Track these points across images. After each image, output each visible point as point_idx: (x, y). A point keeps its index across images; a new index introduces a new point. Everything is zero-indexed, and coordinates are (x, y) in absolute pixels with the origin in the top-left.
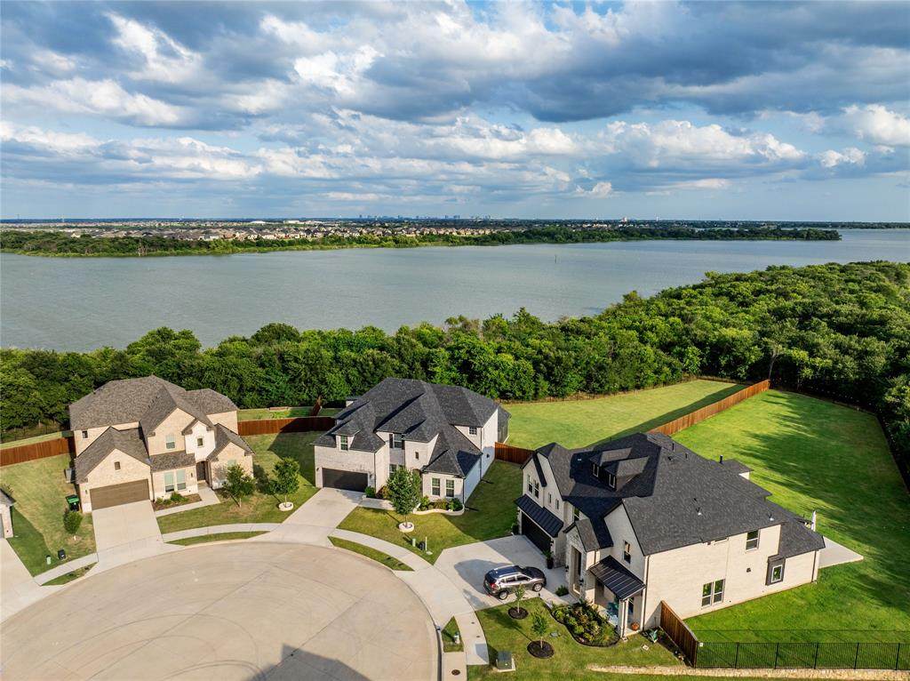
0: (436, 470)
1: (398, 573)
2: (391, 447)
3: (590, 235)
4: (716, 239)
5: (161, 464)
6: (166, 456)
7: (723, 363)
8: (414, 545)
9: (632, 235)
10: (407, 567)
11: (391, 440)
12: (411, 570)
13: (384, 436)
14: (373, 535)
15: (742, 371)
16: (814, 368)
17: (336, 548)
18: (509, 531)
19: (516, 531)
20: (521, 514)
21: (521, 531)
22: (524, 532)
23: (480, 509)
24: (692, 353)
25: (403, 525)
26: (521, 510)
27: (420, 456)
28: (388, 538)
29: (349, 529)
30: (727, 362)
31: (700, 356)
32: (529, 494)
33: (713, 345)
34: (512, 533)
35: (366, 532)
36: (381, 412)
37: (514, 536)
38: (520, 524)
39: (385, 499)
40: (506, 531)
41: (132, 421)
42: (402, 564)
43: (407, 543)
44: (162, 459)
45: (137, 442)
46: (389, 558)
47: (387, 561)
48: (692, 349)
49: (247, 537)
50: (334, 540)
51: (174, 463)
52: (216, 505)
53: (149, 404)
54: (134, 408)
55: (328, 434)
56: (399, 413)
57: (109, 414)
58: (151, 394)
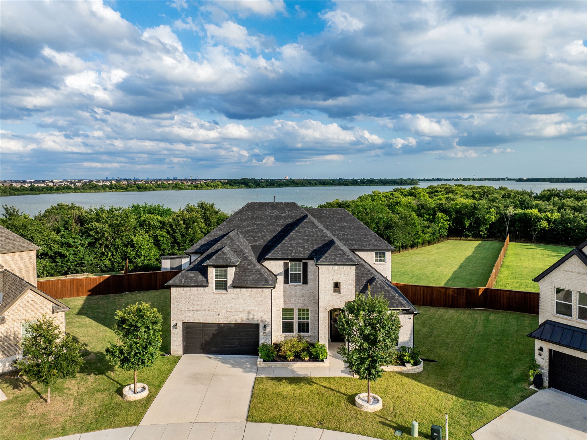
2: (286, 282)
3: (271, 184)
7: (467, 224)
8: (416, 435)
9: (297, 184)
13: (275, 266)
15: (483, 229)
18: (525, 385)
19: (538, 383)
20: (546, 354)
21: (546, 383)
22: (553, 384)
23: (436, 359)
24: (442, 218)
25: (361, 398)
26: (547, 346)
27: (343, 287)
28: (357, 428)
29: (272, 421)
30: (470, 224)
31: (449, 221)
32: (562, 320)
33: (458, 212)
34: (532, 387)
35: (305, 420)
36: (255, 241)
37: (541, 392)
38: (545, 371)
39: (294, 361)
40: (519, 385)
43: (398, 434)
48: (441, 216)
55: (192, 269)
56: (289, 236)
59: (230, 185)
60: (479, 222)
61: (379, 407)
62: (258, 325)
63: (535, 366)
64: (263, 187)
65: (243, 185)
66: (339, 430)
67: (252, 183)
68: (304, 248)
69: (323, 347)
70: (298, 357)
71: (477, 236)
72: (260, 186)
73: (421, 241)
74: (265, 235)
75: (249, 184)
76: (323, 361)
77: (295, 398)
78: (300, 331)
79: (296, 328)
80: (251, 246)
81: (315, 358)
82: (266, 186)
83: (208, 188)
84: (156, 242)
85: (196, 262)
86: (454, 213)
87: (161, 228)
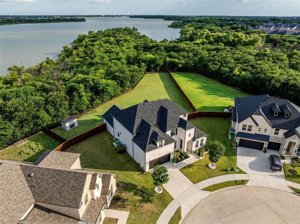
0: (197, 138)
4: (46, 22)
5: (92, 219)
8: (229, 171)
10: (245, 180)
11: (172, 133)
12: (248, 180)
14: (209, 177)
15: (158, 68)
16: (181, 63)
17: (214, 192)
18: (234, 148)
21: (238, 146)
25: (210, 166)
26: (239, 138)
27: (191, 134)
28: (217, 174)
29: (199, 181)
30: (154, 66)
31: (145, 66)
35: (205, 177)
38: (238, 143)
40: (232, 148)
41: (30, 205)
42: (243, 181)
43: (225, 172)
44: (88, 214)
45: (51, 216)
46: (235, 181)
47: (236, 183)
48: (143, 64)
49: (180, 218)
50: (206, 189)
51: (96, 211)
52: (130, 215)
53: (27, 184)
54: (20, 195)
55: (149, 144)
56: (168, 120)
57: (6, 214)
58: (19, 177)
61: (215, 166)
62: (170, 154)
66: (214, 177)
68: (175, 124)
69: (187, 154)
70: (182, 159)
73: (140, 78)
74: (154, 119)
76: (189, 157)
77: (196, 172)
80: (153, 125)
81: (187, 157)
84: (48, 112)
85: (149, 140)
86: (147, 62)
87: (46, 104)
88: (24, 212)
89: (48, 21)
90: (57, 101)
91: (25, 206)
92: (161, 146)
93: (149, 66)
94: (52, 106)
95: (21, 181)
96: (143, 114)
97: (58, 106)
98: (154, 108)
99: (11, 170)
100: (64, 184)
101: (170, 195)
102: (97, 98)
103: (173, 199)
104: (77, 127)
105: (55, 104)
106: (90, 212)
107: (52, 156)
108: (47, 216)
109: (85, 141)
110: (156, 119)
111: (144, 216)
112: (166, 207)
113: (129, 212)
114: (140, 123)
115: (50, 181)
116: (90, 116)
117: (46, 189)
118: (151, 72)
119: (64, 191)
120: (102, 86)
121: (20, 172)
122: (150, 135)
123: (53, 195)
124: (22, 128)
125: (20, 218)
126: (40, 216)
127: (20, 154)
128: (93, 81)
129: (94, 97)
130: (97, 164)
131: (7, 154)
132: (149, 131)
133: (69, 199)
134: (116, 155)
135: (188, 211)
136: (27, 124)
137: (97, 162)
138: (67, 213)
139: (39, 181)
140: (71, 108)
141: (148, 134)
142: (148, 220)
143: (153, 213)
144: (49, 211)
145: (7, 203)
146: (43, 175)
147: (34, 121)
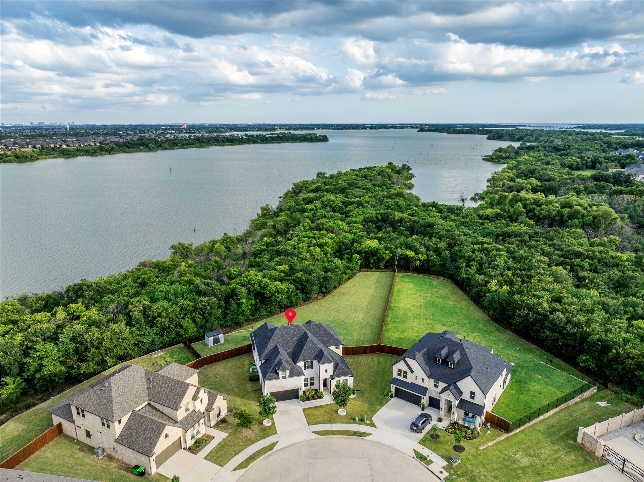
0: (338, 376)
1: (367, 438)
2: (305, 369)
3: (174, 143)
4: (258, 143)
5: (187, 425)
6: (186, 418)
7: (372, 261)
8: (357, 421)
9: (203, 142)
10: (368, 433)
11: (305, 365)
12: (371, 434)
13: (301, 364)
14: (330, 422)
15: (382, 264)
16: (419, 260)
17: (323, 437)
18: (388, 397)
19: (392, 397)
20: (394, 388)
21: (394, 396)
22: (395, 396)
23: (360, 389)
24: (356, 258)
25: (340, 411)
26: (394, 386)
27: (328, 371)
28: (341, 422)
29: (316, 424)
30: (374, 260)
31: (360, 259)
32: (399, 377)
33: (366, 253)
34: (390, 398)
35: (326, 422)
36: (287, 350)
37: (392, 399)
38: (394, 393)
39: (312, 400)
40: (386, 398)
41: (145, 401)
42: (364, 433)
43: (352, 421)
44: (185, 421)
45: (157, 414)
46: (355, 432)
47: (355, 434)
48: (356, 256)
49: (272, 449)
50: (317, 433)
51: (194, 421)
52: (227, 436)
53: (146, 386)
54: (139, 392)
55: (271, 372)
56: (304, 349)
57: (127, 402)
58: (142, 379)
59: (128, 147)
60: (379, 260)
61: (345, 413)
62: (298, 389)
63: (391, 391)
64: (165, 149)
65: (142, 147)
66: (336, 423)
67: (152, 144)
68: (311, 355)
69: (322, 392)
70: (313, 398)
71: (378, 268)
72: (163, 147)
73: (344, 280)
74: (290, 346)
75: (149, 145)
76: (323, 398)
77: (319, 415)
78: (310, 385)
79: (309, 384)
80: (287, 353)
81: (320, 397)
82: (168, 148)
83: (103, 152)
84: (194, 321)
85: (271, 369)
86: (364, 254)
87: (194, 311)
88: (139, 405)
89: (261, 140)
90: (206, 309)
91: (141, 401)
92: (284, 377)
93: (367, 259)
94: (200, 314)
95: (142, 382)
96: (279, 339)
97: (207, 315)
98: (295, 333)
99: (137, 372)
100: (172, 390)
101: (276, 430)
102: (262, 308)
103: (276, 433)
104: (223, 344)
105: (204, 313)
106: (188, 420)
107: (171, 367)
108: (154, 413)
109: (223, 361)
110: (293, 347)
111: (240, 440)
112: (264, 438)
113: (227, 434)
114: (273, 349)
115: (163, 386)
116: (244, 331)
117: (158, 392)
118: (370, 270)
119: (170, 395)
120: (270, 292)
121: (143, 375)
122: (275, 363)
123: (162, 397)
124: (162, 336)
125: (136, 408)
126: (150, 412)
127: (153, 365)
128: (259, 285)
129: (259, 306)
130: (222, 387)
131: (141, 363)
132: (276, 358)
133: (172, 402)
134: (246, 382)
135: (282, 447)
136: (168, 333)
137: (222, 386)
138: (169, 415)
139: (155, 384)
140: (225, 317)
141: (274, 362)
142: (241, 444)
143: (249, 440)
144: (157, 410)
145: (129, 395)
146: (159, 380)
147: (176, 331)
